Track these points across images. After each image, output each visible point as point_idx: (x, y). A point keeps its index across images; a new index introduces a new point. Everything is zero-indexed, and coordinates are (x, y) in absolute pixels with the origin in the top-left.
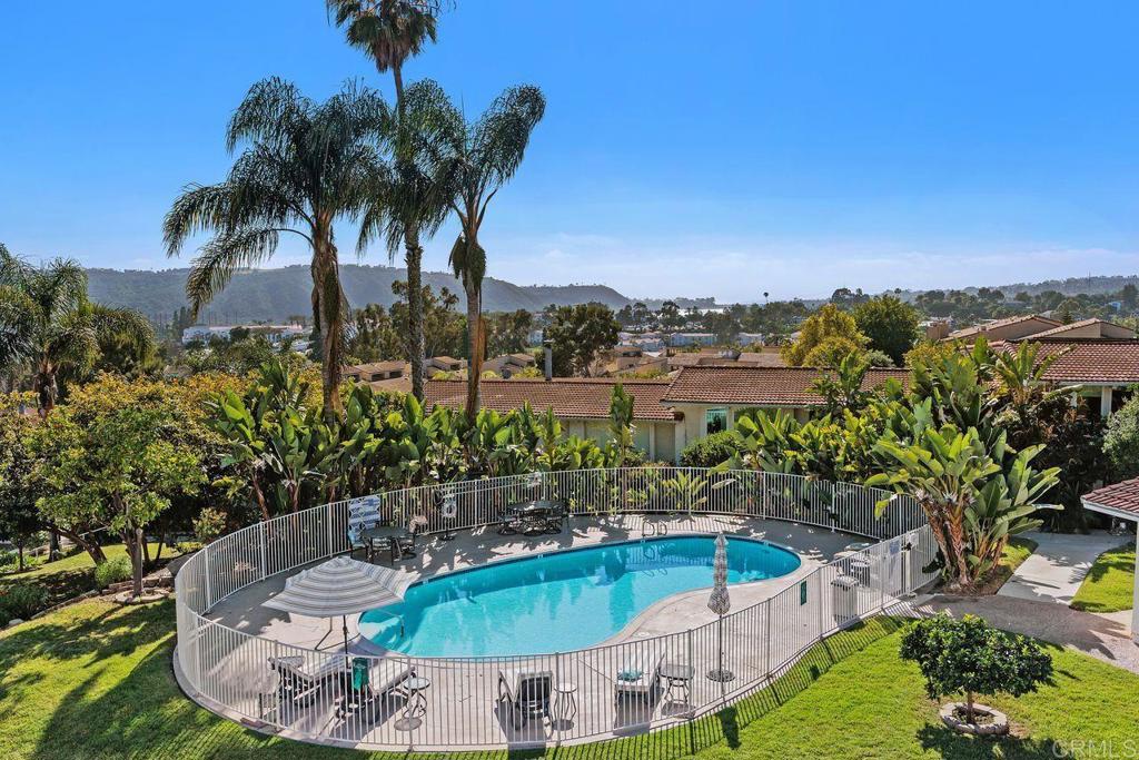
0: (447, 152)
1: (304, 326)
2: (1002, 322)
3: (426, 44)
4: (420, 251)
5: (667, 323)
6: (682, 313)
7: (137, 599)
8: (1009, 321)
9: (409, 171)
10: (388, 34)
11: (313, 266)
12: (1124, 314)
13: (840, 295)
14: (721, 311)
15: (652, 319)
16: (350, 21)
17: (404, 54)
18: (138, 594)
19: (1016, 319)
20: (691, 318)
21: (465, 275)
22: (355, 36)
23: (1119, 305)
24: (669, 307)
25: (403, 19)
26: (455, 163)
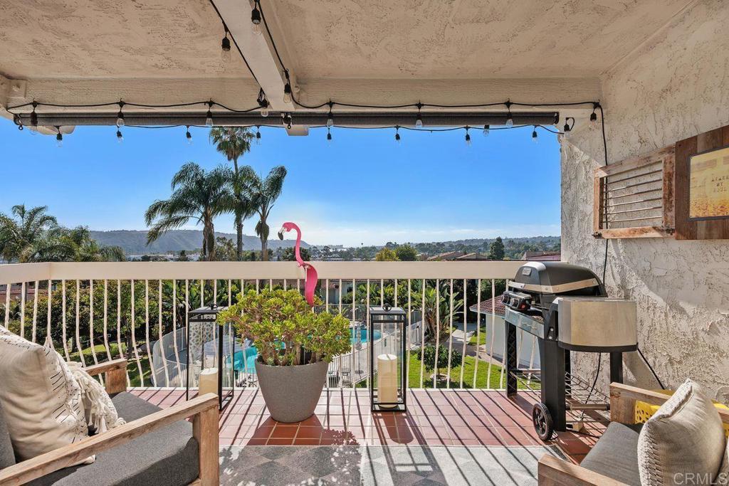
0: (255, 191)
1: (174, 255)
2: (444, 254)
3: (246, 153)
4: (242, 226)
5: (325, 254)
6: (331, 251)
7: (130, 360)
8: (446, 254)
9: (238, 196)
10: (233, 147)
11: (204, 231)
12: (484, 252)
13: (389, 244)
14: (345, 250)
15: (319, 253)
16: (218, 142)
17: (238, 154)
18: (130, 358)
19: (449, 253)
20: (334, 253)
21: (261, 235)
22: (220, 148)
23: (482, 249)
24: (326, 248)
25: (238, 142)
26: (259, 195)
